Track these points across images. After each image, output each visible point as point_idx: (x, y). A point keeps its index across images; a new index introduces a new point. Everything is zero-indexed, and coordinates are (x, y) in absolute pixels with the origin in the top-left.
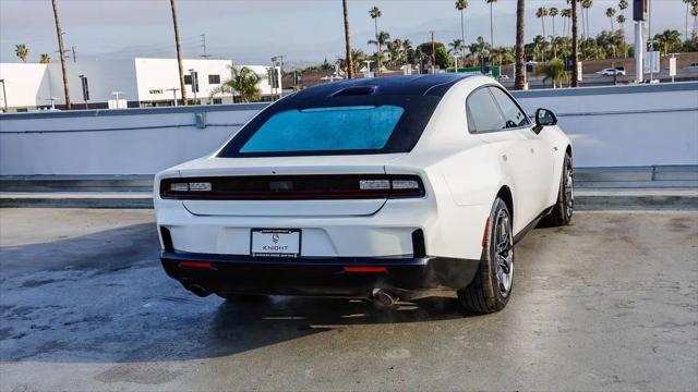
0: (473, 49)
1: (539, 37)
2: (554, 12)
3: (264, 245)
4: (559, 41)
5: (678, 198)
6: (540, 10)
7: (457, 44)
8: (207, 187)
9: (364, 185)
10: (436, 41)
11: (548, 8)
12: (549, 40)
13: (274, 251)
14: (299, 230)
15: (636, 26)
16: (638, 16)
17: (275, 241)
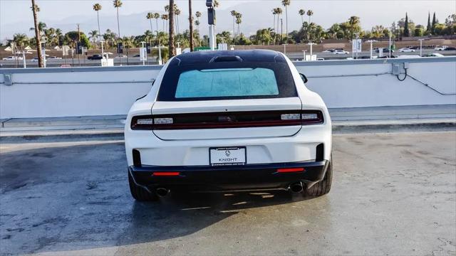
0: (106, 37)
1: (148, 31)
2: (157, 15)
3: (219, 158)
4: (162, 34)
5: (342, 126)
6: (149, 14)
7: (94, 33)
8: (170, 121)
9: (284, 117)
10: (80, 31)
11: (153, 13)
12: (156, 34)
13: (227, 162)
14: (244, 147)
15: (210, 28)
16: (211, 21)
17: (228, 155)
